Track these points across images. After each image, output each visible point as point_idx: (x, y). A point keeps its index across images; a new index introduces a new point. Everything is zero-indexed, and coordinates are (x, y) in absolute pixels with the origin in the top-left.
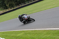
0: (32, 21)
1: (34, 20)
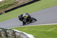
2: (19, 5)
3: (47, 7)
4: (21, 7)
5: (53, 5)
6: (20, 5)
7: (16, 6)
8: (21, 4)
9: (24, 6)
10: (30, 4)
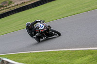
0: (55, 36)
1: (59, 35)
2: (12, 9)
3: (73, 13)
4: (18, 12)
5: (85, 10)
6: (15, 8)
7: (7, 10)
8: (18, 7)
9: (23, 10)
10: (36, 6)
